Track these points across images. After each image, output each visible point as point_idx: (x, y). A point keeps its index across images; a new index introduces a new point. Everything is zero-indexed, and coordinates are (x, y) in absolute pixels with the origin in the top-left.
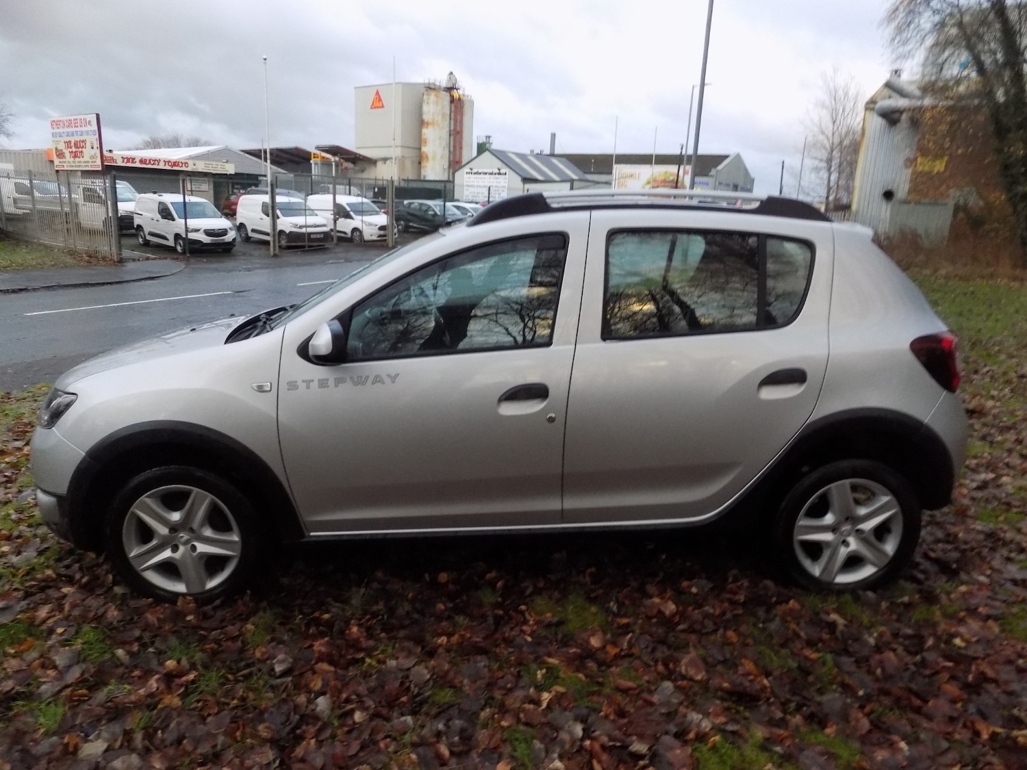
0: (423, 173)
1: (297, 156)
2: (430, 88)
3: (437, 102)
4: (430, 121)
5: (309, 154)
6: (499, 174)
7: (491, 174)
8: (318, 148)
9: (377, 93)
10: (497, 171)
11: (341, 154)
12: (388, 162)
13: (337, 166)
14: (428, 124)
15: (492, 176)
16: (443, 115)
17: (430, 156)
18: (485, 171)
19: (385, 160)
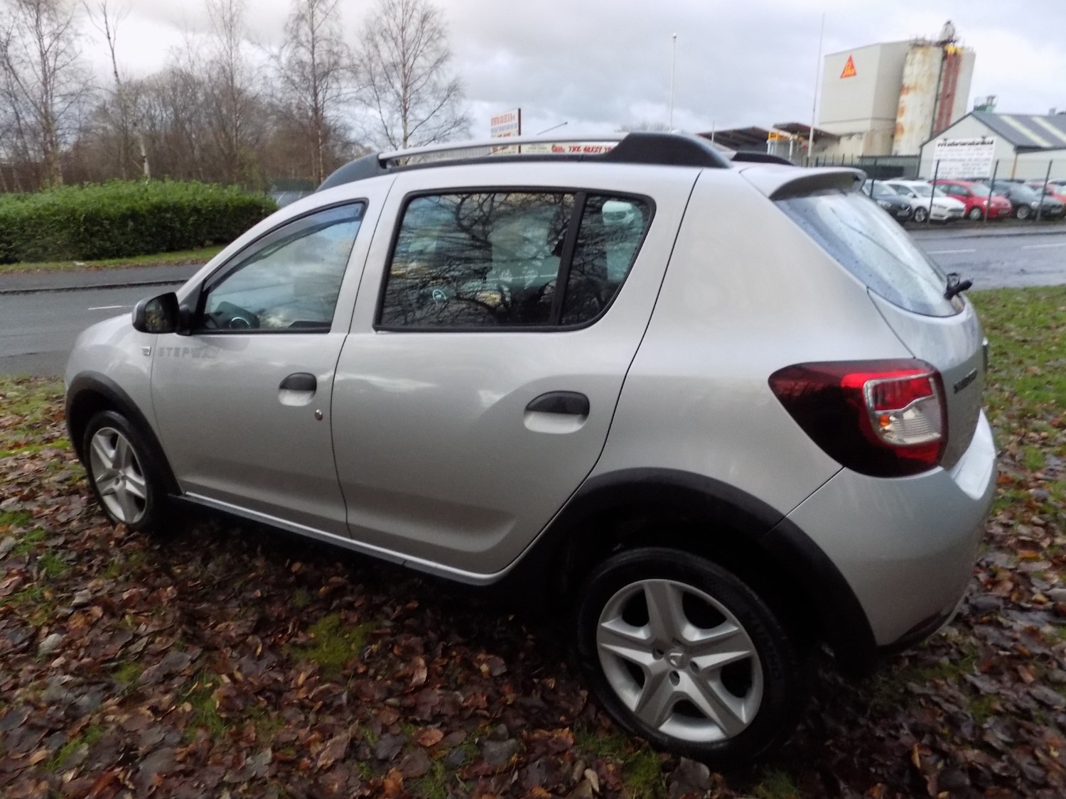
0: (895, 148)
1: (754, 136)
2: (918, 45)
3: (924, 61)
4: (912, 85)
5: (767, 133)
6: (983, 143)
7: (971, 144)
8: (776, 126)
9: (850, 60)
10: (980, 140)
11: (801, 132)
12: (854, 138)
13: (795, 144)
14: (908, 89)
15: (973, 147)
16: (931, 76)
17: (906, 128)
18: (964, 141)
19: (850, 135)
